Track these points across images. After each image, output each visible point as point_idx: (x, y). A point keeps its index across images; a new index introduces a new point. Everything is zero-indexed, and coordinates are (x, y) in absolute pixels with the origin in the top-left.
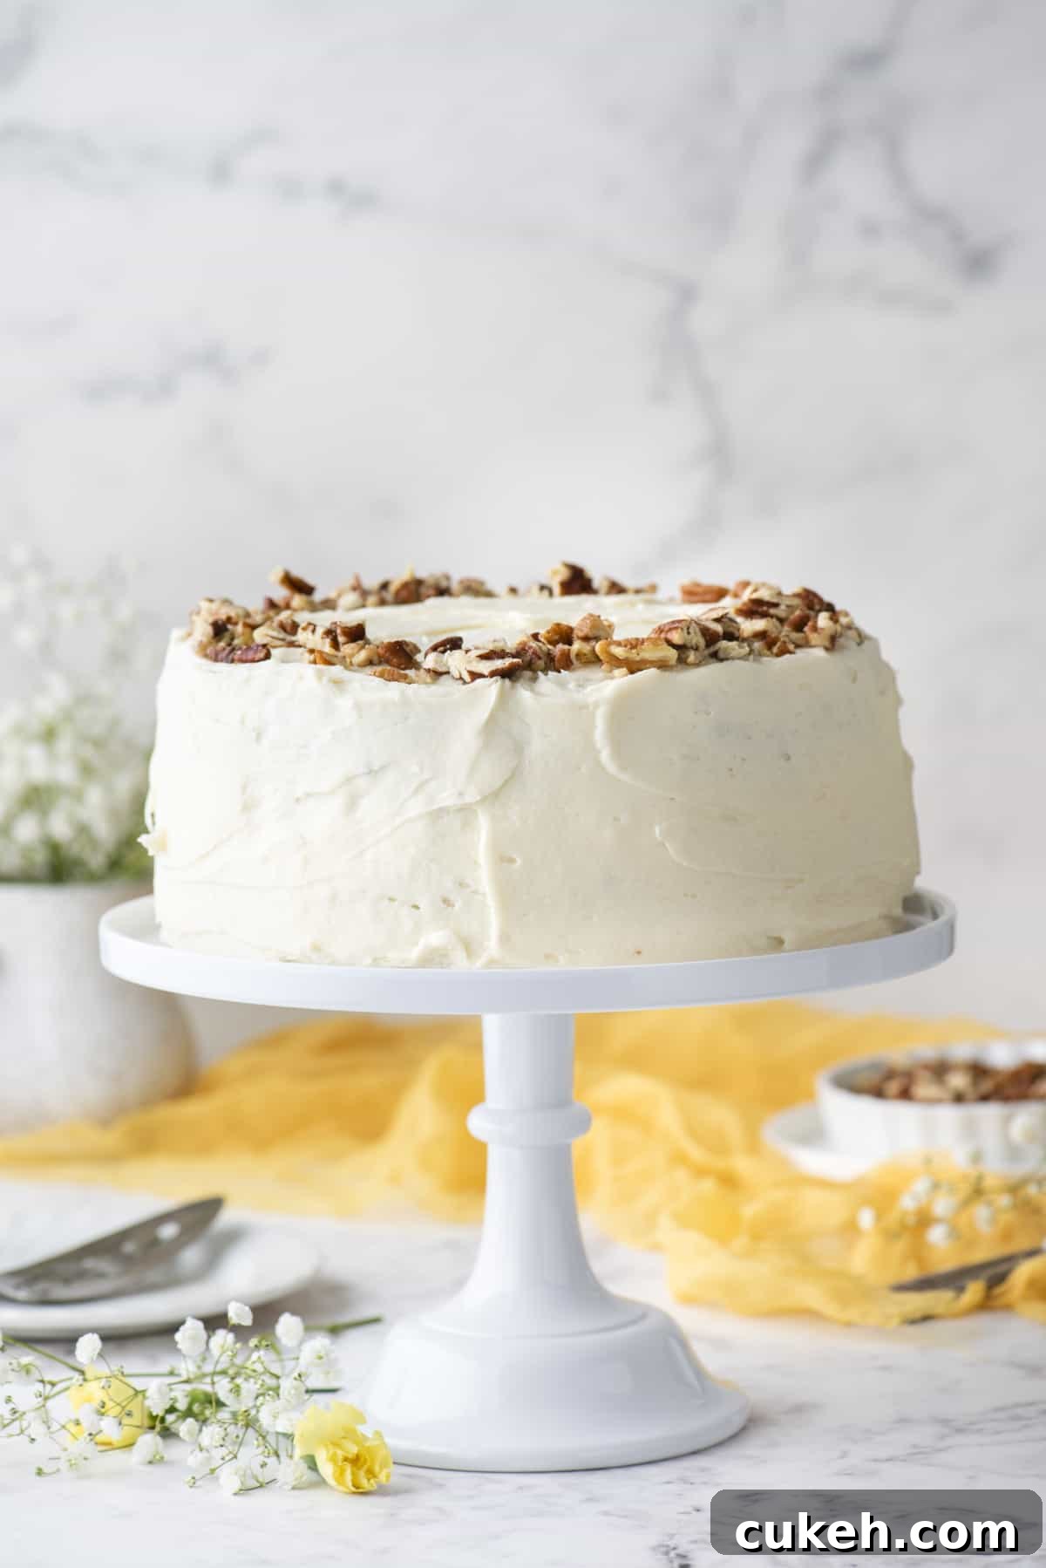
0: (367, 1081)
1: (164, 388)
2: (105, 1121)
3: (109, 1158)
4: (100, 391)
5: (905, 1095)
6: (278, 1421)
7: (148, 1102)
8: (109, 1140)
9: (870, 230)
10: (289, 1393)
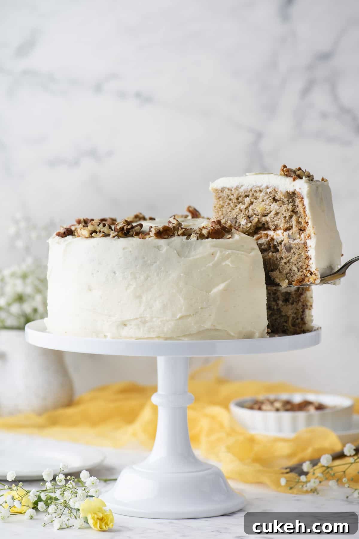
0: (132, 402)
1: (76, 163)
2: (40, 414)
3: (41, 427)
4: (53, 163)
5: (260, 409)
6: (76, 504)
7: (55, 407)
8: (41, 420)
9: (324, 116)
10: (80, 495)
